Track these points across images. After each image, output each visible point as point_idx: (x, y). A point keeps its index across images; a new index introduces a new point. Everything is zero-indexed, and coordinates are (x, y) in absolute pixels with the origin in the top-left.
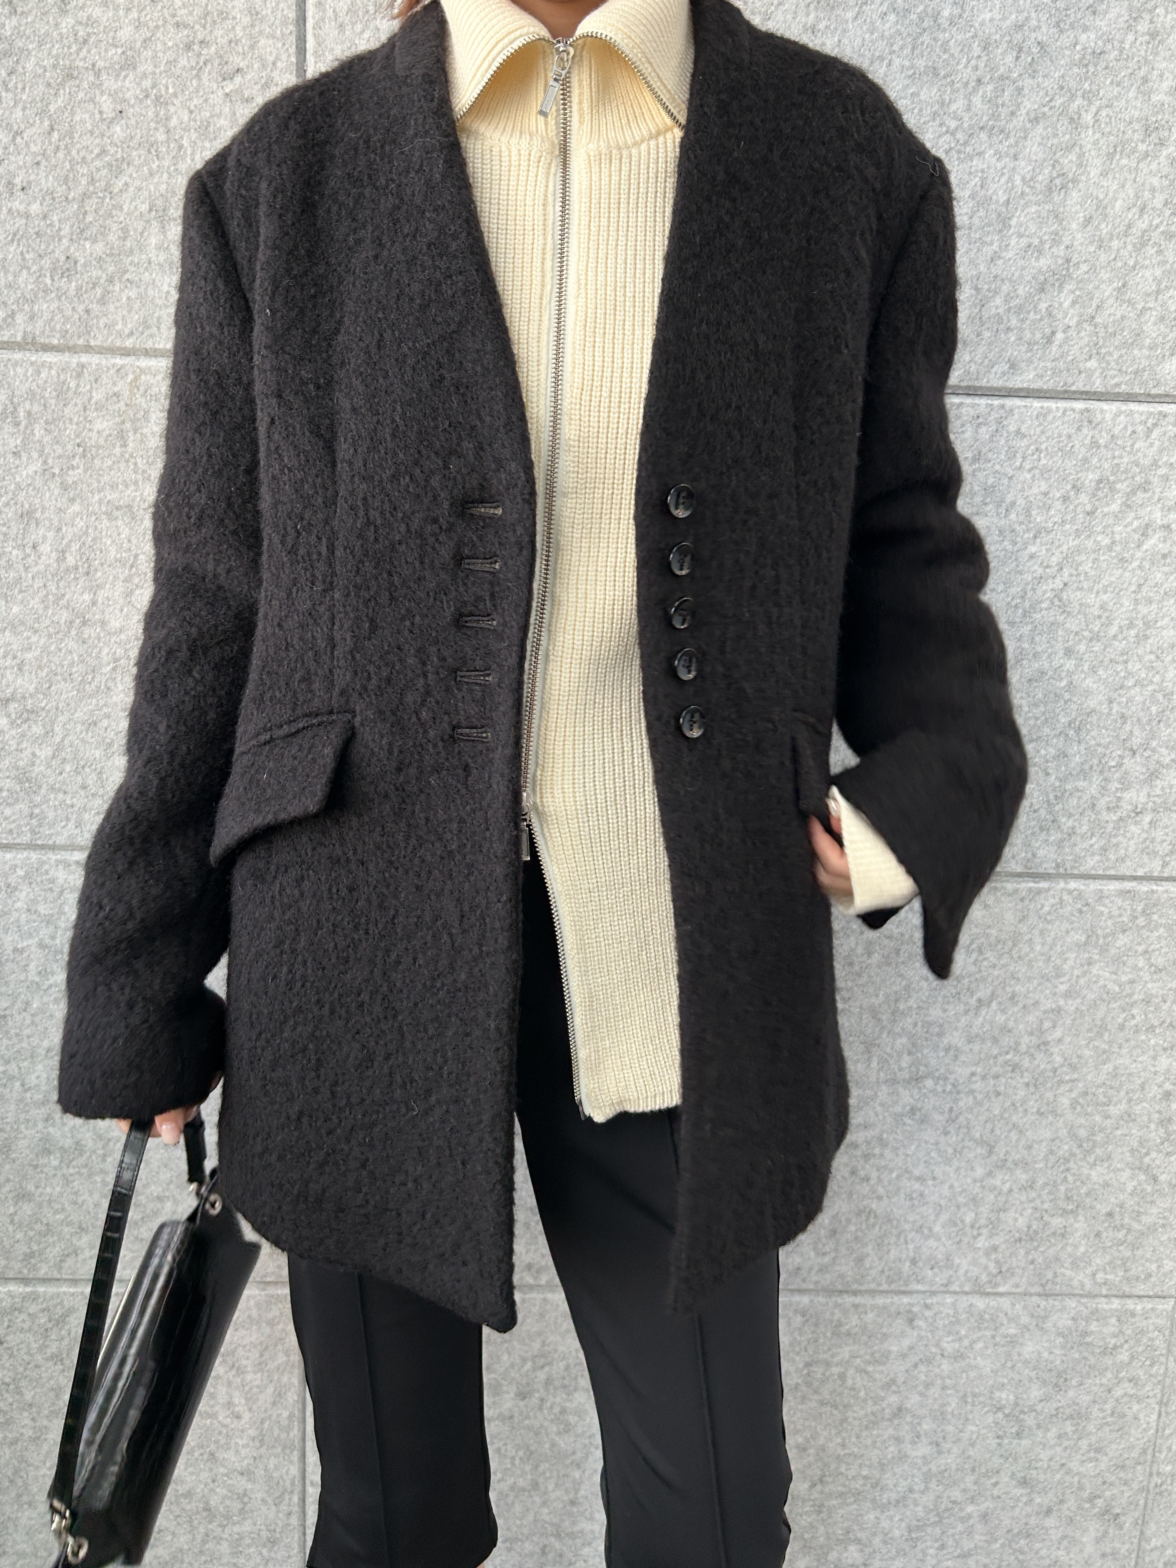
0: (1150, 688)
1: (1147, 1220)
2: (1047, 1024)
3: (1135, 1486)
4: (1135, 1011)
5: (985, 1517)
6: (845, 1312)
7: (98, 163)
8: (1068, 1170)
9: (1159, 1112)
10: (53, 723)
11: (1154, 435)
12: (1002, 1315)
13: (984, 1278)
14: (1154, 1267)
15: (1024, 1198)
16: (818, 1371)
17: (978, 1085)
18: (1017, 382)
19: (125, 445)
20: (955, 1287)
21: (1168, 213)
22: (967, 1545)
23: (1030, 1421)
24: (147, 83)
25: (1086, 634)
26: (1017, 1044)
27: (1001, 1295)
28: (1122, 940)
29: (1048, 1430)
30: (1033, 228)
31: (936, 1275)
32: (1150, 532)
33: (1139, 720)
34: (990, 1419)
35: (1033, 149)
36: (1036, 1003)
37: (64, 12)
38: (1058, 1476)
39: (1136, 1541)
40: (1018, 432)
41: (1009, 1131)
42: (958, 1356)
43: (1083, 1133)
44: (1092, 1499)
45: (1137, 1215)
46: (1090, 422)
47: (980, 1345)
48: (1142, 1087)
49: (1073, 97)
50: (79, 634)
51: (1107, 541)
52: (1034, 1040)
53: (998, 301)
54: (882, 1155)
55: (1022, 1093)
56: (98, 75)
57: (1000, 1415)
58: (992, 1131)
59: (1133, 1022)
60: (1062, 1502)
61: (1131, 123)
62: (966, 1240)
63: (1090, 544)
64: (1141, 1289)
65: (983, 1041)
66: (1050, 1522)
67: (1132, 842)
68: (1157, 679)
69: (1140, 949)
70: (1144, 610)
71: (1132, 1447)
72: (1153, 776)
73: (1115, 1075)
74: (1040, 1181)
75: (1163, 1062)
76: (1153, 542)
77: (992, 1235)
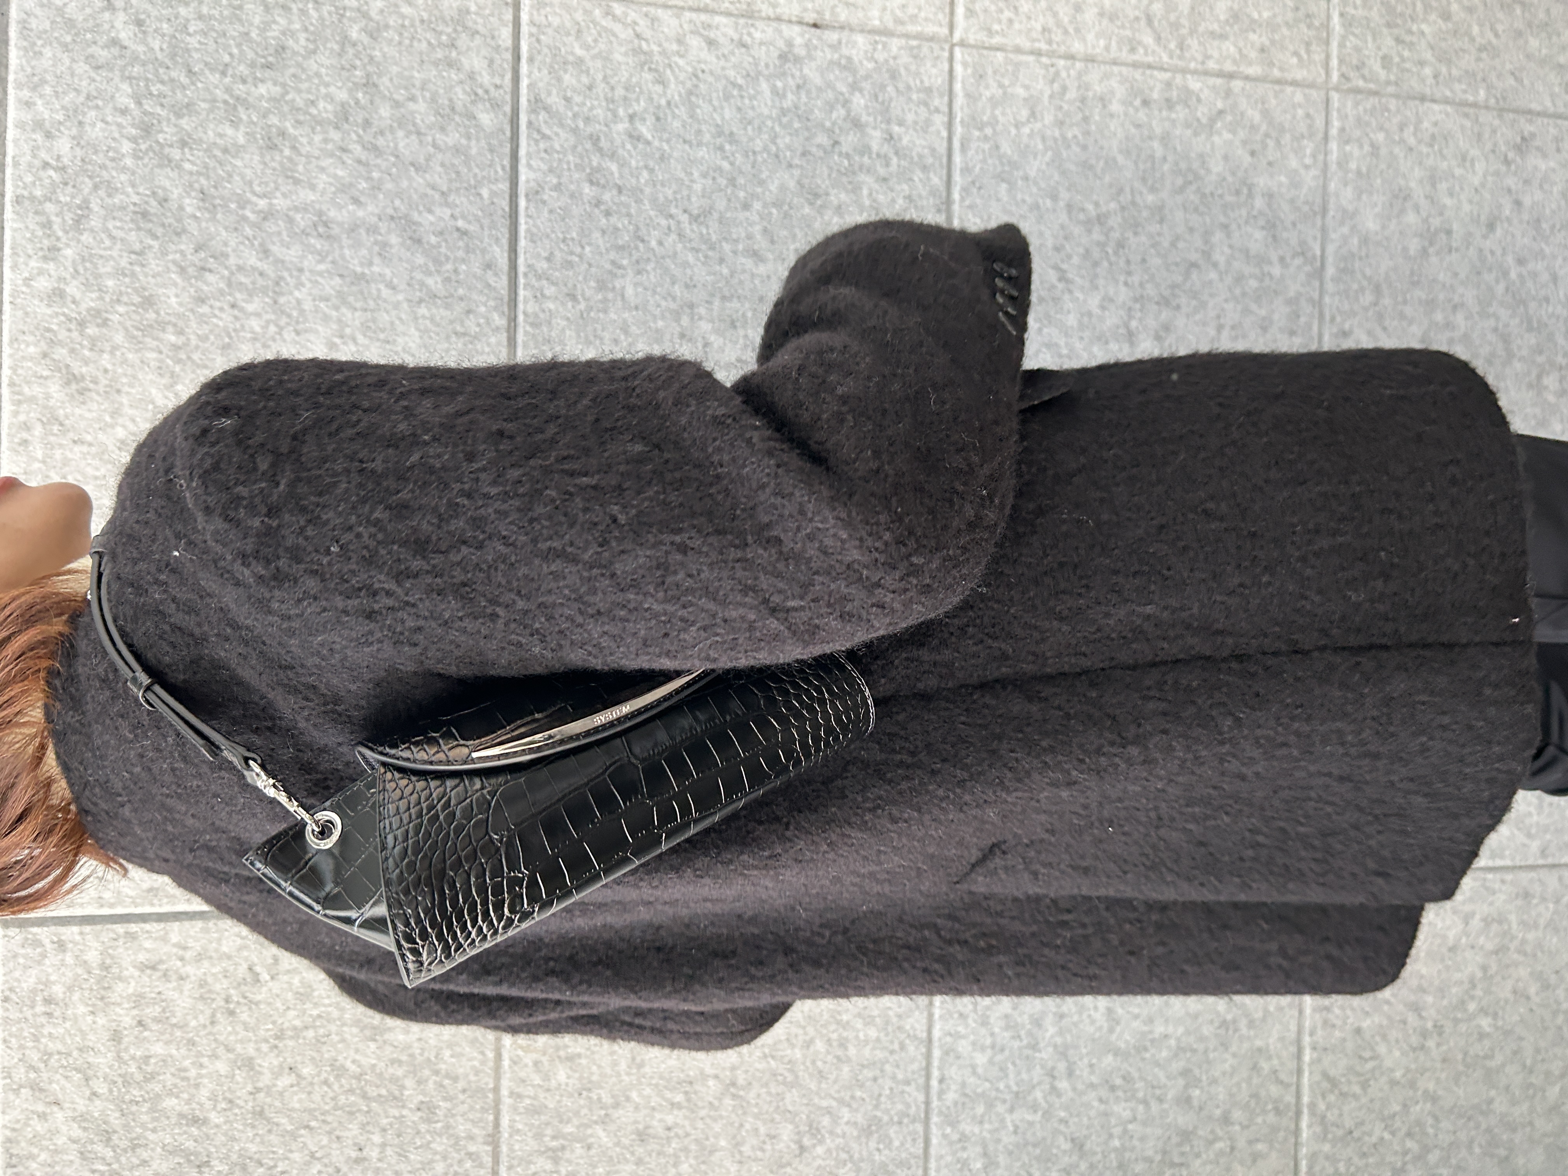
0: (777, 129)
2: (1082, 217)
3: (1496, 122)
4: (1070, 135)
5: (1521, 262)
7: (336, 1087)
8: (1212, 194)
9: (1160, 110)
10: (819, 1108)
11: (548, 132)
12: (1342, 251)
13: (1308, 268)
14: (1299, 111)
15: (1237, 234)
17: (1135, 279)
18: (502, 260)
20: (1316, 296)
21: (346, 126)
22: (1545, 277)
23: (1436, 222)
24: (265, 1047)
25: (729, 191)
26: (1098, 244)
28: (1006, 148)
29: (1445, 206)
30: (364, 252)
31: (1304, 313)
32: (635, 134)
33: (807, 139)
34: (1434, 260)
35: (292, 254)
36: (1062, 227)
37: (206, 1121)
38: (1486, 195)
39: (1546, 120)
40: (548, 259)
41: (1177, 249)
42: (1377, 290)
43: (1180, 181)
45: (1253, 128)
46: (537, 192)
47: (1368, 272)
48: (1138, 126)
49: (245, 218)
51: (645, 174)
52: (1097, 228)
53: (430, 281)
55: (1143, 238)
56: (258, 1090)
57: (1431, 250)
58: (1177, 265)
59: (1080, 137)
60: (1509, 191)
61: (265, 164)
62: (1274, 287)
64: (1319, 122)
65: (1096, 276)
66: (1527, 201)
67: (918, 142)
68: (769, 123)
69: (1013, 131)
70: (707, 137)
71: (1462, 127)
72: (857, 124)
73: (1127, 153)
74: (1222, 219)
75: (1115, 107)
76: (645, 130)
77: (1270, 263)
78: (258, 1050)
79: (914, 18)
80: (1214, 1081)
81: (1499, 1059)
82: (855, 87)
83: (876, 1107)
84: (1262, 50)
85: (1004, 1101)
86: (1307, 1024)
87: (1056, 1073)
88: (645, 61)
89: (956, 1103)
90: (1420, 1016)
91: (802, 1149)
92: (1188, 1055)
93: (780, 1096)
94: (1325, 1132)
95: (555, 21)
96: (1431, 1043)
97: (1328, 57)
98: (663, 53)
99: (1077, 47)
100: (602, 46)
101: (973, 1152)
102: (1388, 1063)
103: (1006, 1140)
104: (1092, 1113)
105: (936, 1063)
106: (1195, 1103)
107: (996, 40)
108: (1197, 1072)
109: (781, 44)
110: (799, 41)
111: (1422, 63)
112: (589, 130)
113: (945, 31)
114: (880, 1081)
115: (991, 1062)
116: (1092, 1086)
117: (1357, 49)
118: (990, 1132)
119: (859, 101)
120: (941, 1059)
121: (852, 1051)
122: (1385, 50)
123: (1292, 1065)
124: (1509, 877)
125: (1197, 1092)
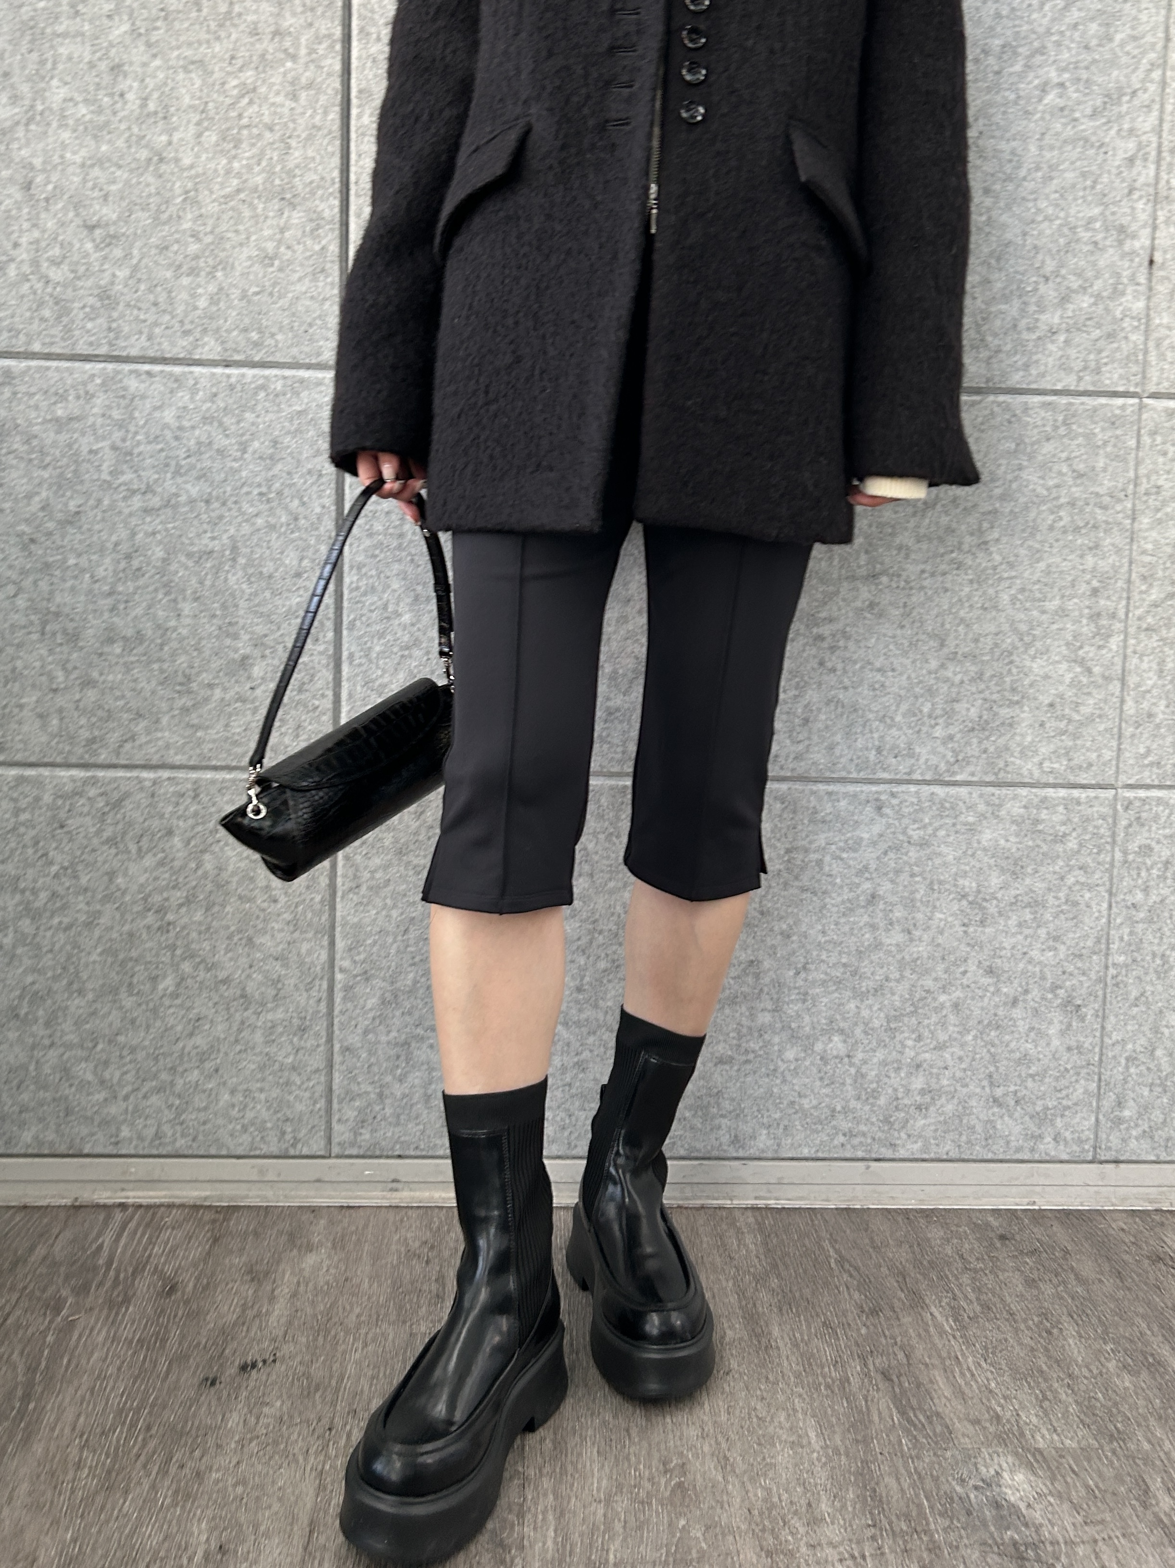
0: (1058, 222)
1: (1086, 710)
2: (985, 525)
3: (1093, 976)
4: (1062, 514)
5: (956, 1006)
6: (820, 800)
8: (1011, 662)
9: (1088, 607)
10: (131, 246)
12: (961, 804)
13: (943, 767)
14: (1094, 756)
15: (974, 689)
16: (799, 857)
17: (928, 582)
19: (199, 10)
20: (917, 776)
22: (942, 1037)
23: (992, 908)
25: (1000, 175)
26: (960, 543)
27: (959, 783)
28: (1048, 448)
29: (1009, 918)
31: (899, 763)
32: (1048, 88)
33: (1050, 251)
34: (955, 907)
38: (1021, 965)
39: (1098, 1034)
41: (958, 625)
42: (923, 844)
43: (1023, 627)
44: (1054, 988)
45: (1076, 706)
47: (942, 833)
48: (1073, 584)
50: (156, 169)
51: (1012, 97)
52: (975, 540)
54: (846, 647)
55: (967, 589)
57: (964, 903)
58: (943, 625)
59: (1062, 524)
60: (1026, 992)
62: (925, 729)
63: (998, 98)
64: (1084, 778)
65: (930, 540)
66: (1017, 1013)
67: (1050, 359)
68: (1062, 214)
69: (1064, 455)
70: (1048, 155)
71: (1087, 936)
72: (1064, 300)
73: (1048, 572)
74: (988, 674)
75: (1090, 561)
76: (1051, 98)
77: (948, 725)
79: (1162, 357)
80: (128, 670)
81: (128, 1002)
82: (1098, 297)
83: (128, 305)
84: (1150, 715)
85: (124, 440)
86: (181, 774)
87: (149, 496)
88: (1112, 98)
89: (125, 389)
90: (181, 906)
91: (92, 228)
92: (159, 641)
93: (145, 208)
94: (64, 797)
95: (1144, 17)
96: (150, 918)
97: (1148, 787)
98: (1120, 116)
99: (1145, 521)
100: (1124, 60)
101: (73, 406)
102: (133, 868)
103: (84, 441)
104: (104, 535)
105: (168, 368)
106: (106, 649)
107: (1146, 440)
108: (140, 649)
109: (1134, 227)
110: (1137, 244)
111: (1146, 890)
112: (1050, 45)
113: (1152, 388)
114: (154, 309)
115: (166, 426)
116: (133, 534)
117: (1156, 818)
118: (94, 424)
119: (1085, 302)
120: (171, 374)
121: (185, 281)
122: (1157, 848)
123: (138, 759)
124: (323, 1007)
125: (118, 651)
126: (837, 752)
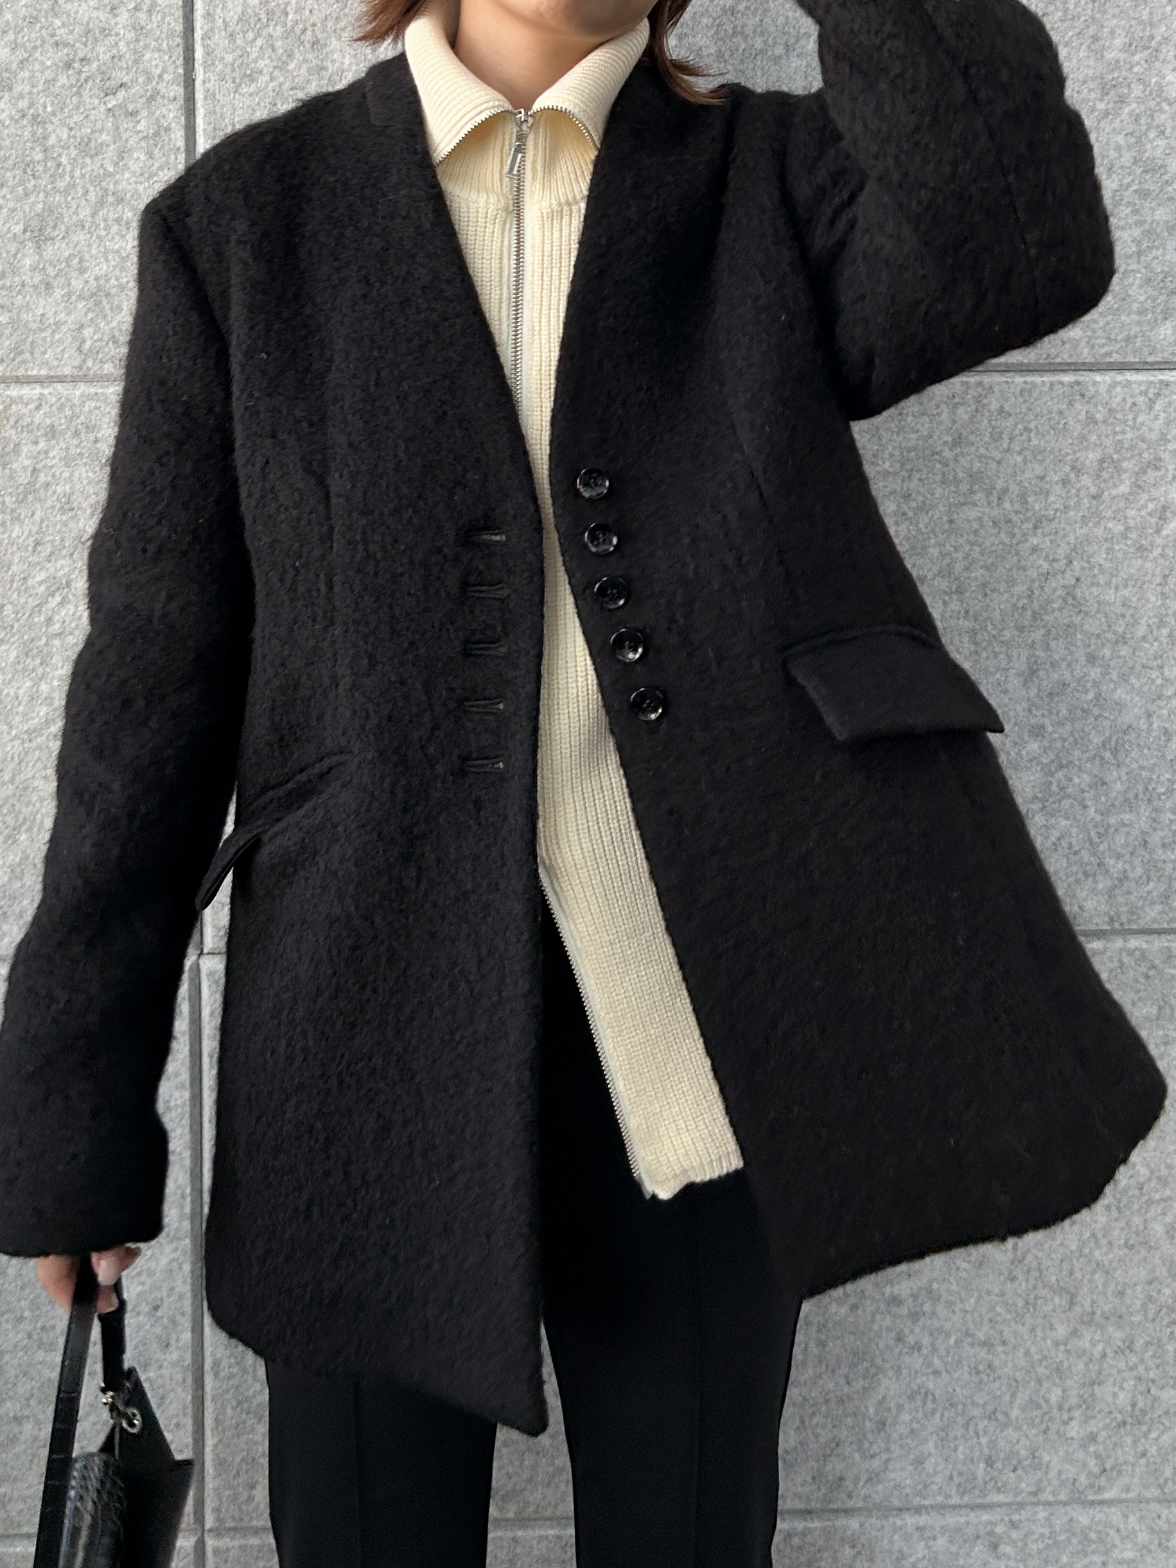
6: (907, 1539)
11: (1158, 406)
12: (1112, 1532)
13: (1083, 1480)
15: (1122, 1365)
20: (1046, 1496)
25: (1109, 636)
27: (1110, 1503)
31: (1020, 1479)
40: (1001, 411)
41: (1094, 1272)
46: (1083, 395)
51: (1120, 528)
54: (934, 1313)
58: (1071, 1273)
62: (1054, 1428)
63: (1099, 532)
74: (1140, 1342)
77: (1087, 1419)
78: (21, 96)
126: (929, 1466)
